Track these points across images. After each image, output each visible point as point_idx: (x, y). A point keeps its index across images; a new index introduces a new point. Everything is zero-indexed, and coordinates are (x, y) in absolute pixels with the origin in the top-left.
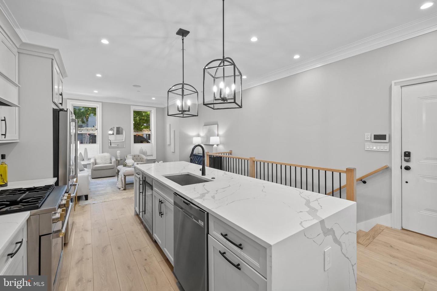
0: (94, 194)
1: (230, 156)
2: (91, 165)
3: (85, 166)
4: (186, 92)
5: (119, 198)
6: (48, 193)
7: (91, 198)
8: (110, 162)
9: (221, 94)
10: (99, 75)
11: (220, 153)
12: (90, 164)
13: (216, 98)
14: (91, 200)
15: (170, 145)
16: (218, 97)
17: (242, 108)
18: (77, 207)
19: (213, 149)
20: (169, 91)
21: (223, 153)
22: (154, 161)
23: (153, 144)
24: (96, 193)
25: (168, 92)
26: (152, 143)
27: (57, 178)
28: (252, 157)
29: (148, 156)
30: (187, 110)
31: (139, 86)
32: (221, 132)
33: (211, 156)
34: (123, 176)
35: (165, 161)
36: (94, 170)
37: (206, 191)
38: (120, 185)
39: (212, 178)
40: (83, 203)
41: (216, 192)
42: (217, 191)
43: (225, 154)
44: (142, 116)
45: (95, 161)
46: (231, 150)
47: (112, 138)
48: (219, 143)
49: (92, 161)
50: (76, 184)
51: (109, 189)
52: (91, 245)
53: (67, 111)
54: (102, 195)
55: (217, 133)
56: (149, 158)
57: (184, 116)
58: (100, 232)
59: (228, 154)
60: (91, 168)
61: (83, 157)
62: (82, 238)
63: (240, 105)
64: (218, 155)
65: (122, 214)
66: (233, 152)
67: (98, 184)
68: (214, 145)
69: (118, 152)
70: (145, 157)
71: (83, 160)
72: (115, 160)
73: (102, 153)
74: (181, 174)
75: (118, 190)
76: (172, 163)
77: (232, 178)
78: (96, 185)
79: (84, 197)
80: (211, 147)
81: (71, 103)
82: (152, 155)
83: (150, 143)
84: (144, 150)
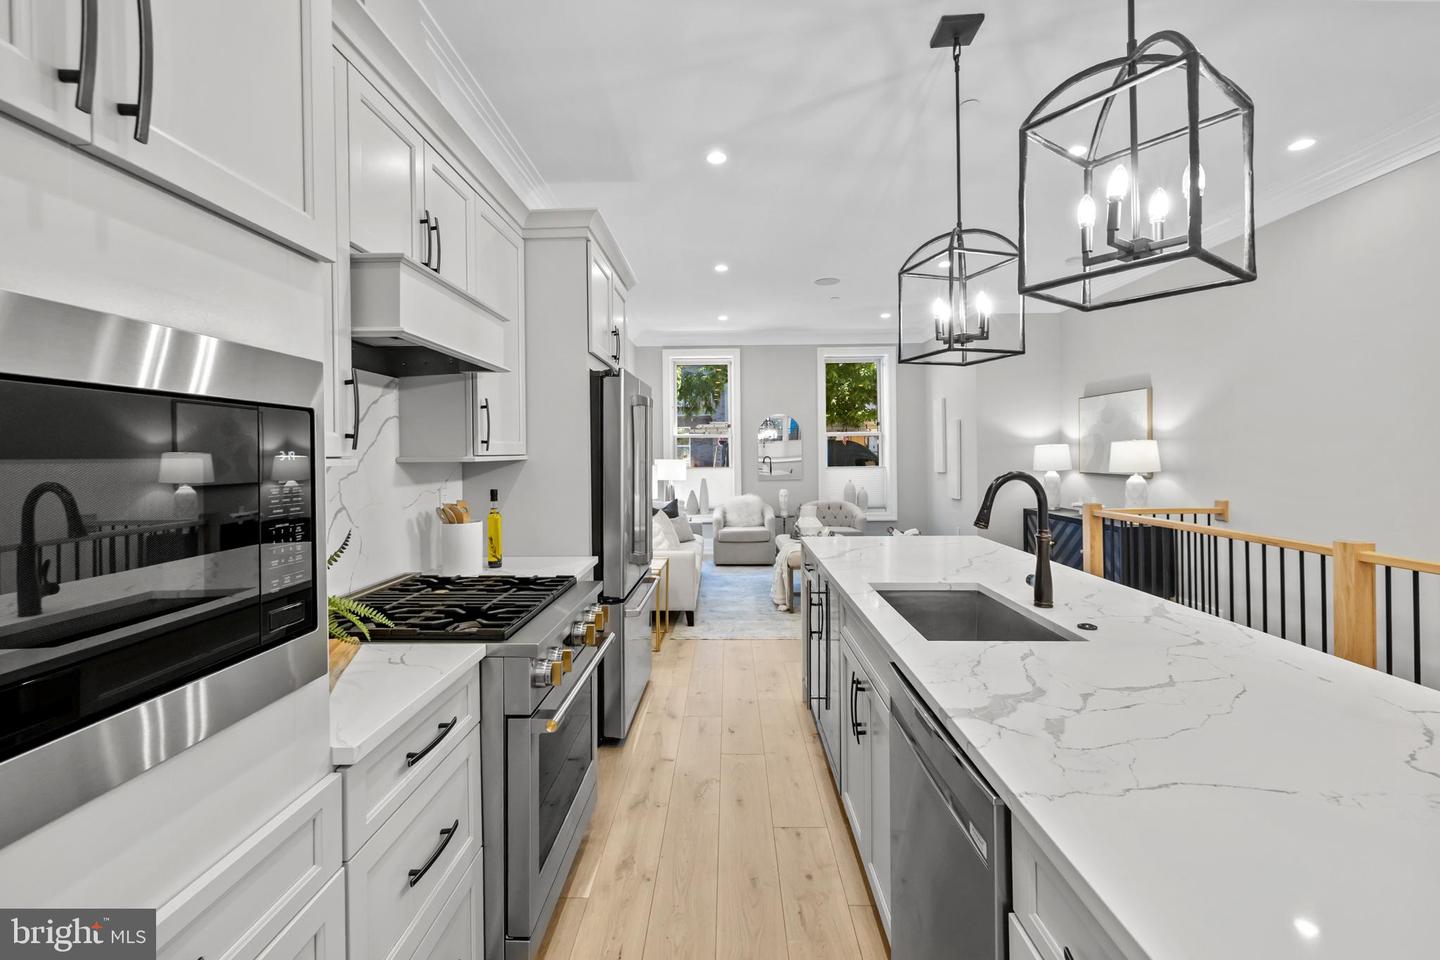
0: (712, 611)
1: (1217, 527)
2: (714, 528)
3: (698, 529)
4: (974, 263)
5: (771, 634)
6: (548, 599)
7: (703, 622)
8: (760, 521)
9: (1112, 229)
10: (721, 268)
11: (1161, 511)
12: (711, 523)
13: (1091, 255)
14: (701, 627)
15: (945, 473)
16: (1099, 246)
17: (1253, 278)
18: (666, 644)
19: (1126, 494)
20: (902, 272)
21: (1175, 511)
22: (887, 528)
23: (888, 469)
24: (715, 609)
25: (900, 274)
26: (883, 467)
27: (597, 557)
28: (1350, 540)
29: (869, 508)
30: (976, 331)
31: (834, 281)
32: (1167, 421)
33: (1112, 521)
34: (785, 568)
35: (927, 528)
36: (721, 542)
37: (1029, 688)
38: (778, 595)
39: (1082, 626)
40: (681, 631)
41: (1079, 704)
42: (1086, 697)
43: (1189, 518)
44: (859, 379)
45: (724, 517)
46: (1223, 499)
47: (776, 451)
48: (1156, 468)
49: (717, 515)
50: (655, 579)
51: (749, 603)
52: (673, 763)
53: (618, 375)
54: (731, 617)
55: (1145, 425)
56: (873, 516)
57: (968, 360)
58: (701, 730)
59: (1202, 519)
60: (714, 536)
61: (698, 502)
62: (658, 734)
63: (1243, 265)
64: (1148, 520)
65: (767, 691)
66: (1233, 510)
67: (728, 584)
68: (1127, 476)
69: (783, 492)
70: (859, 513)
71: (698, 512)
72: (773, 516)
73: (743, 494)
74: (948, 588)
75: (773, 608)
76: (951, 539)
77: (1199, 643)
78: (722, 586)
79: (685, 616)
80: (1116, 483)
81: (671, 357)
82: (885, 507)
83: (879, 465)
84: (858, 489)
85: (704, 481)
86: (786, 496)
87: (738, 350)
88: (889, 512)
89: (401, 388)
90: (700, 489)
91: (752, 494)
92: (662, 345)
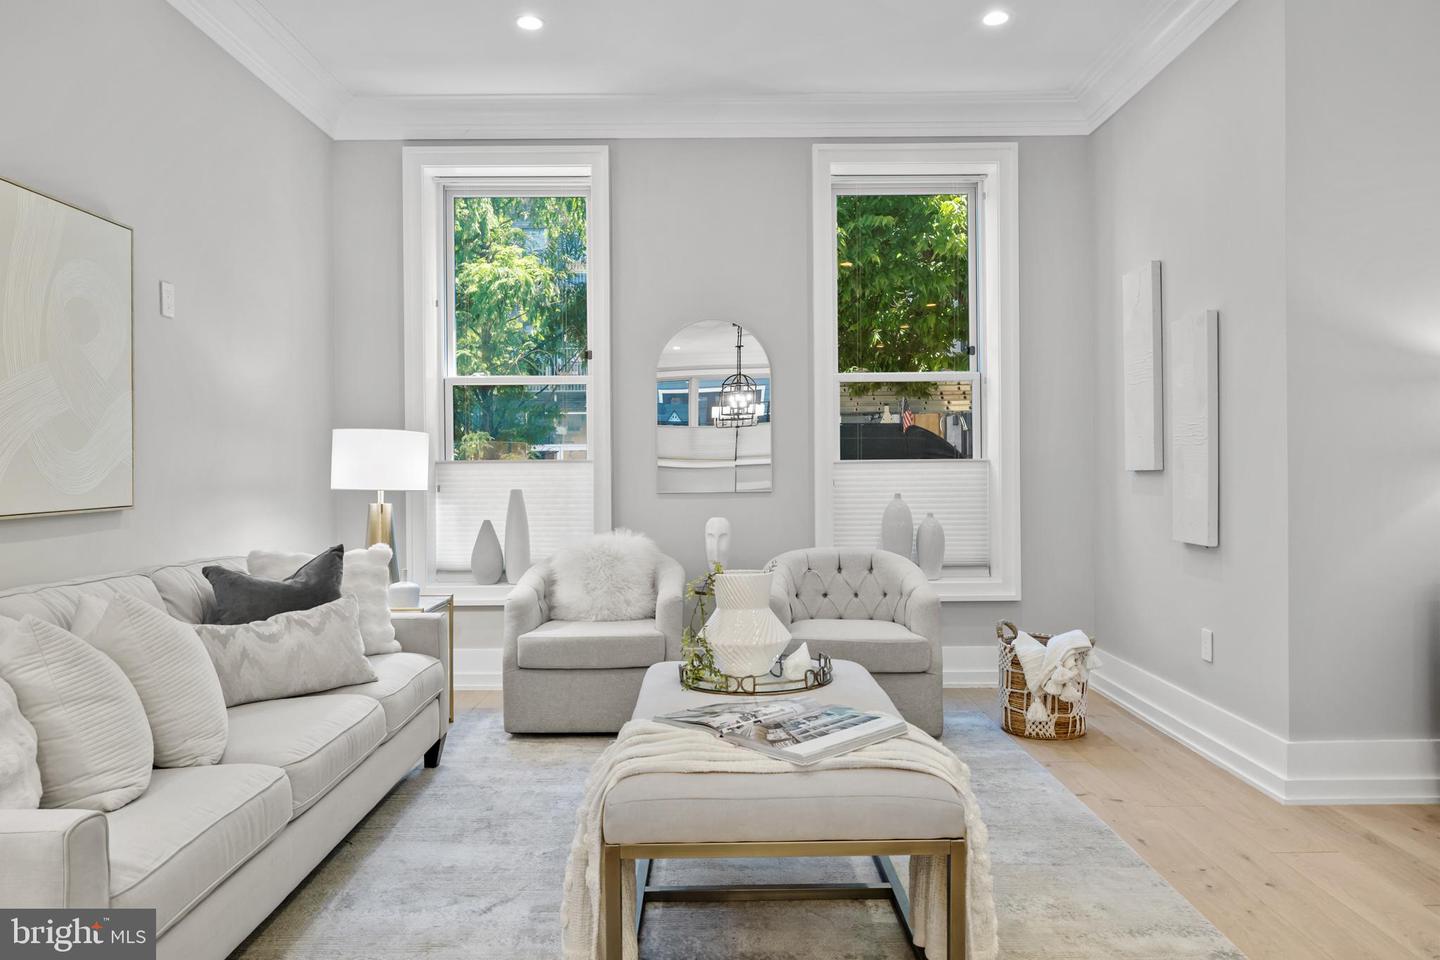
2: (507, 625)
8: (647, 607)
12: (501, 608)
15: (1159, 472)
23: (996, 467)
26: (984, 467)
29: (945, 567)
36: (521, 668)
49: (528, 587)
56: (957, 589)
61: (503, 548)
69: (716, 525)
70: (919, 583)
71: (502, 576)
72: (678, 591)
81: (430, 171)
82: (987, 566)
83: (971, 456)
84: (918, 519)
85: (516, 497)
86: (722, 536)
87: (605, 149)
88: (997, 579)
90: (504, 513)
91: (636, 530)
92: (401, 137)
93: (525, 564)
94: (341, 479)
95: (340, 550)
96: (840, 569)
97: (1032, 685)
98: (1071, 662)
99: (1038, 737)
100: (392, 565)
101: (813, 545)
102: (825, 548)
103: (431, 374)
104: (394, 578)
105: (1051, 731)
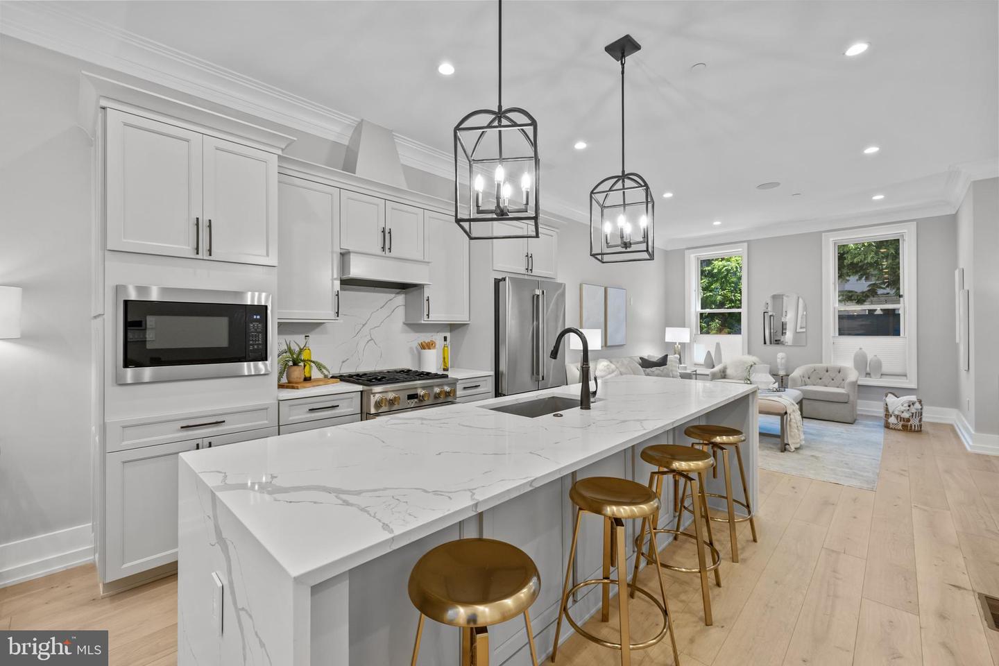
15: (959, 344)
23: (908, 339)
26: (905, 337)
29: (883, 375)
45: (723, 371)
49: (715, 369)
61: (713, 359)
69: (780, 355)
70: (852, 377)
71: (713, 367)
73: (745, 354)
81: (693, 255)
82: (906, 376)
83: (899, 335)
84: (870, 357)
85: (718, 345)
86: (782, 358)
87: (746, 243)
88: (908, 380)
89: (406, 294)
90: (714, 350)
91: (754, 355)
92: (685, 247)
93: (720, 362)
94: (667, 339)
95: (667, 355)
96: (827, 371)
97: (891, 411)
98: (907, 405)
99: (895, 429)
100: (680, 360)
101: (821, 363)
102: (825, 365)
103: (693, 310)
104: (680, 363)
105: (900, 427)
